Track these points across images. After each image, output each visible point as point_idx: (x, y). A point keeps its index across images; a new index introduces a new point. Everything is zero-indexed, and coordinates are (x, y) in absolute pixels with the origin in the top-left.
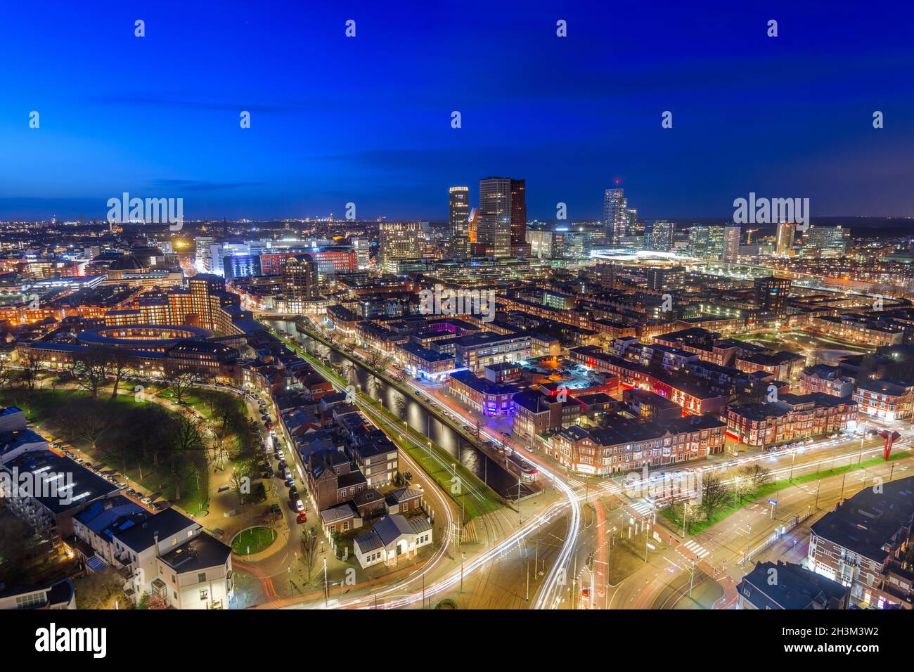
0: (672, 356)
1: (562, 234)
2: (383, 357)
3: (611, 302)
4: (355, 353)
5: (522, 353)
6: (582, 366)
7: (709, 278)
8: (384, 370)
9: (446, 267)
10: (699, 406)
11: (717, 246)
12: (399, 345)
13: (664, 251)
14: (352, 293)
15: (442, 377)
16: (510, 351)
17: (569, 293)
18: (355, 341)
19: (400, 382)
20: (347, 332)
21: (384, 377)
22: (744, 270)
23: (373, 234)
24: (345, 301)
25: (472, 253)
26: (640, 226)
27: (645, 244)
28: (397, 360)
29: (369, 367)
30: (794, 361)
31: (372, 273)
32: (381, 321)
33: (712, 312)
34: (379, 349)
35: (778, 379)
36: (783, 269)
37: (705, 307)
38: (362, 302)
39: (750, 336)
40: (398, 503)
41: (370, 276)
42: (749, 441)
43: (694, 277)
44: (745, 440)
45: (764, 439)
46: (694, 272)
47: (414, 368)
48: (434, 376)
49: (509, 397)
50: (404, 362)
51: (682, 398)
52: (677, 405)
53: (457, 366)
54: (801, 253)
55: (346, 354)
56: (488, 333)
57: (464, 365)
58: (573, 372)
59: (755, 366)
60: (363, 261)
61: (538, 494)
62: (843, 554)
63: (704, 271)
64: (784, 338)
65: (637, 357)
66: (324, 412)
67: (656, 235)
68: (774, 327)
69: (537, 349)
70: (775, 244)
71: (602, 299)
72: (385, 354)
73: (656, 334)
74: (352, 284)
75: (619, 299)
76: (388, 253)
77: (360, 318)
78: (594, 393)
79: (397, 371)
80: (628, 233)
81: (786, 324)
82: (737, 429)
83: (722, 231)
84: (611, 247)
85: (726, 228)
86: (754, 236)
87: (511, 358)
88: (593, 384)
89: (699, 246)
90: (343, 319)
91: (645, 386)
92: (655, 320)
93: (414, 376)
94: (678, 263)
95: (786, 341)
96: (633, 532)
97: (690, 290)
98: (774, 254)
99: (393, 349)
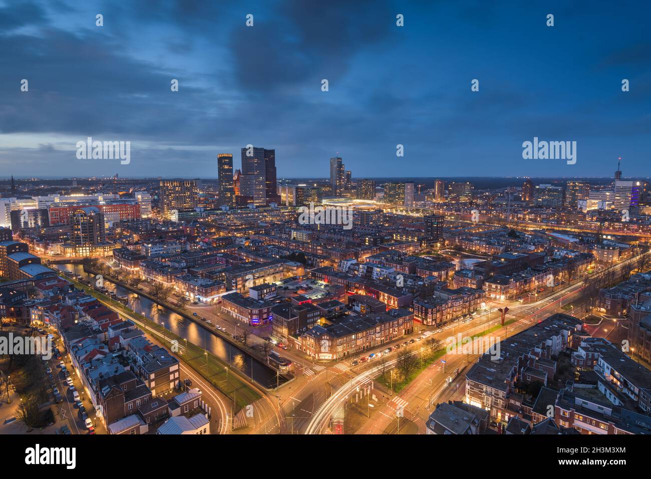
0: (379, 270)
1: (302, 188)
2: (165, 288)
3: (338, 234)
4: (140, 286)
5: (277, 275)
6: (320, 282)
7: (397, 217)
8: (166, 298)
9: (217, 214)
10: (396, 302)
11: (401, 196)
12: (179, 277)
13: (370, 200)
14: (136, 237)
15: (215, 299)
16: (268, 275)
17: (309, 229)
18: (139, 276)
19: (180, 306)
20: (132, 269)
21: (166, 304)
22: (417, 211)
23: (155, 189)
24: (129, 244)
25: (237, 203)
26: (354, 182)
27: (358, 195)
28: (177, 289)
29: (152, 297)
30: (450, 267)
31: (154, 220)
32: (162, 258)
33: (401, 239)
34: (161, 282)
35: (441, 280)
36: (440, 209)
37: (397, 235)
38: (145, 244)
39: (424, 253)
40: (179, 407)
41: (152, 223)
42: (427, 322)
43: (388, 216)
44: (425, 322)
45: (435, 320)
46: (388, 213)
47: (192, 295)
48: (209, 299)
49: (268, 309)
50: (183, 290)
51: (386, 298)
52: (383, 303)
53: (227, 290)
54: (449, 199)
55: (131, 288)
56: (251, 263)
57: (233, 288)
58: (314, 286)
59: (428, 273)
60: (146, 211)
61: (292, 380)
62: (484, 389)
63: (394, 212)
64: (443, 253)
65: (356, 272)
66: (111, 339)
67: (364, 189)
68: (437, 246)
69: (288, 272)
70: (434, 193)
71: (331, 233)
72: (166, 285)
73: (368, 256)
74: (135, 230)
75: (343, 233)
76: (168, 204)
77: (144, 257)
78: (329, 300)
79: (177, 298)
80: (346, 188)
81: (443, 245)
82: (420, 316)
83: (403, 186)
84: (336, 196)
85: (406, 184)
86: (422, 189)
87: (269, 280)
88: (328, 294)
89: (390, 196)
90: (128, 259)
91: (362, 292)
92: (367, 246)
93: (192, 301)
94: (378, 207)
95: (444, 255)
96: (359, 397)
97: (387, 225)
98: (434, 200)
99: (173, 281)
